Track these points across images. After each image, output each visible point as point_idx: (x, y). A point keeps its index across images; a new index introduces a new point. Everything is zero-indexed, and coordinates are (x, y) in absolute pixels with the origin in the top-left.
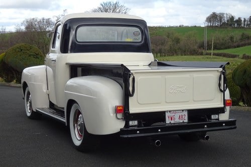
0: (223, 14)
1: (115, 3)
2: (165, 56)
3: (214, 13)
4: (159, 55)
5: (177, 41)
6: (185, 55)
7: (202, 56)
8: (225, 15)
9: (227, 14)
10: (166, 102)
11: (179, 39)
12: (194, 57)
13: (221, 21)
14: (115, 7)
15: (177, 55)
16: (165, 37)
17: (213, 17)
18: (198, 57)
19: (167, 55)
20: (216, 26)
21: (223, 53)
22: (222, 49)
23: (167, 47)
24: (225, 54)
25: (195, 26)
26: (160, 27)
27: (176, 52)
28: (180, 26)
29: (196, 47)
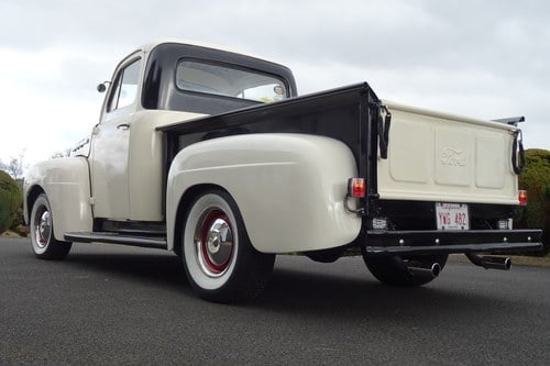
10: (436, 183)
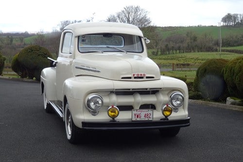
0: (237, 15)
1: (136, 6)
2: (183, 52)
3: (229, 14)
4: (178, 51)
5: (195, 39)
6: (201, 51)
7: (217, 53)
8: (239, 16)
9: (240, 15)
11: (196, 38)
12: (209, 53)
13: (235, 21)
14: (137, 10)
15: (194, 51)
16: (185, 35)
17: (228, 18)
18: (212, 53)
19: (186, 52)
20: (231, 26)
21: (235, 50)
22: (235, 46)
23: (185, 45)
24: (237, 50)
25: (212, 26)
26: (180, 27)
27: (193, 49)
28: (198, 26)
29: (211, 45)
